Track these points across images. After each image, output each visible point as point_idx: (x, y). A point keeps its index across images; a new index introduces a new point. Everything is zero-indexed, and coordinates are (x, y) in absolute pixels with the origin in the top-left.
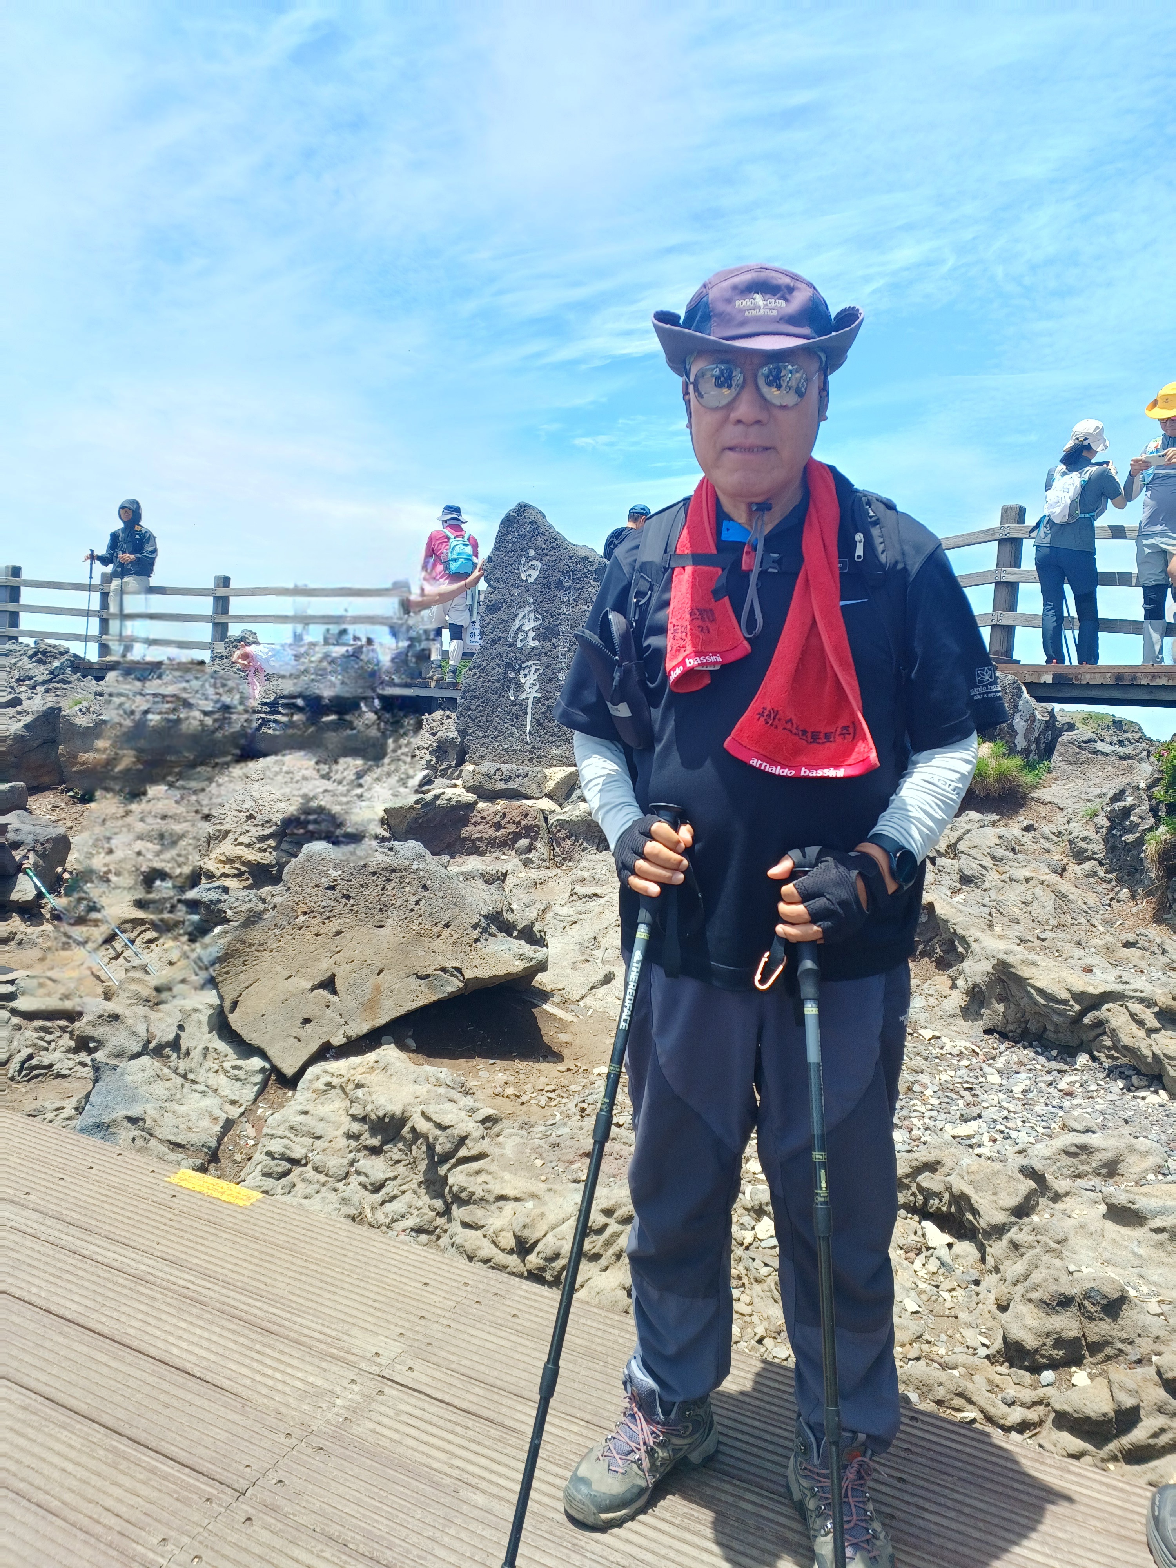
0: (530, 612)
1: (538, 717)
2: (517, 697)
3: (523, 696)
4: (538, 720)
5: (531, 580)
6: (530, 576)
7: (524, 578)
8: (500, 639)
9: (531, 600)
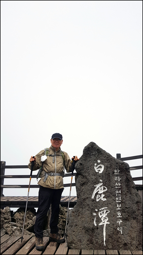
0: (101, 186)
1: (108, 233)
2: (97, 225)
3: (101, 224)
4: (109, 235)
5: (101, 172)
6: (100, 171)
7: (97, 171)
8: (87, 198)
9: (101, 181)
